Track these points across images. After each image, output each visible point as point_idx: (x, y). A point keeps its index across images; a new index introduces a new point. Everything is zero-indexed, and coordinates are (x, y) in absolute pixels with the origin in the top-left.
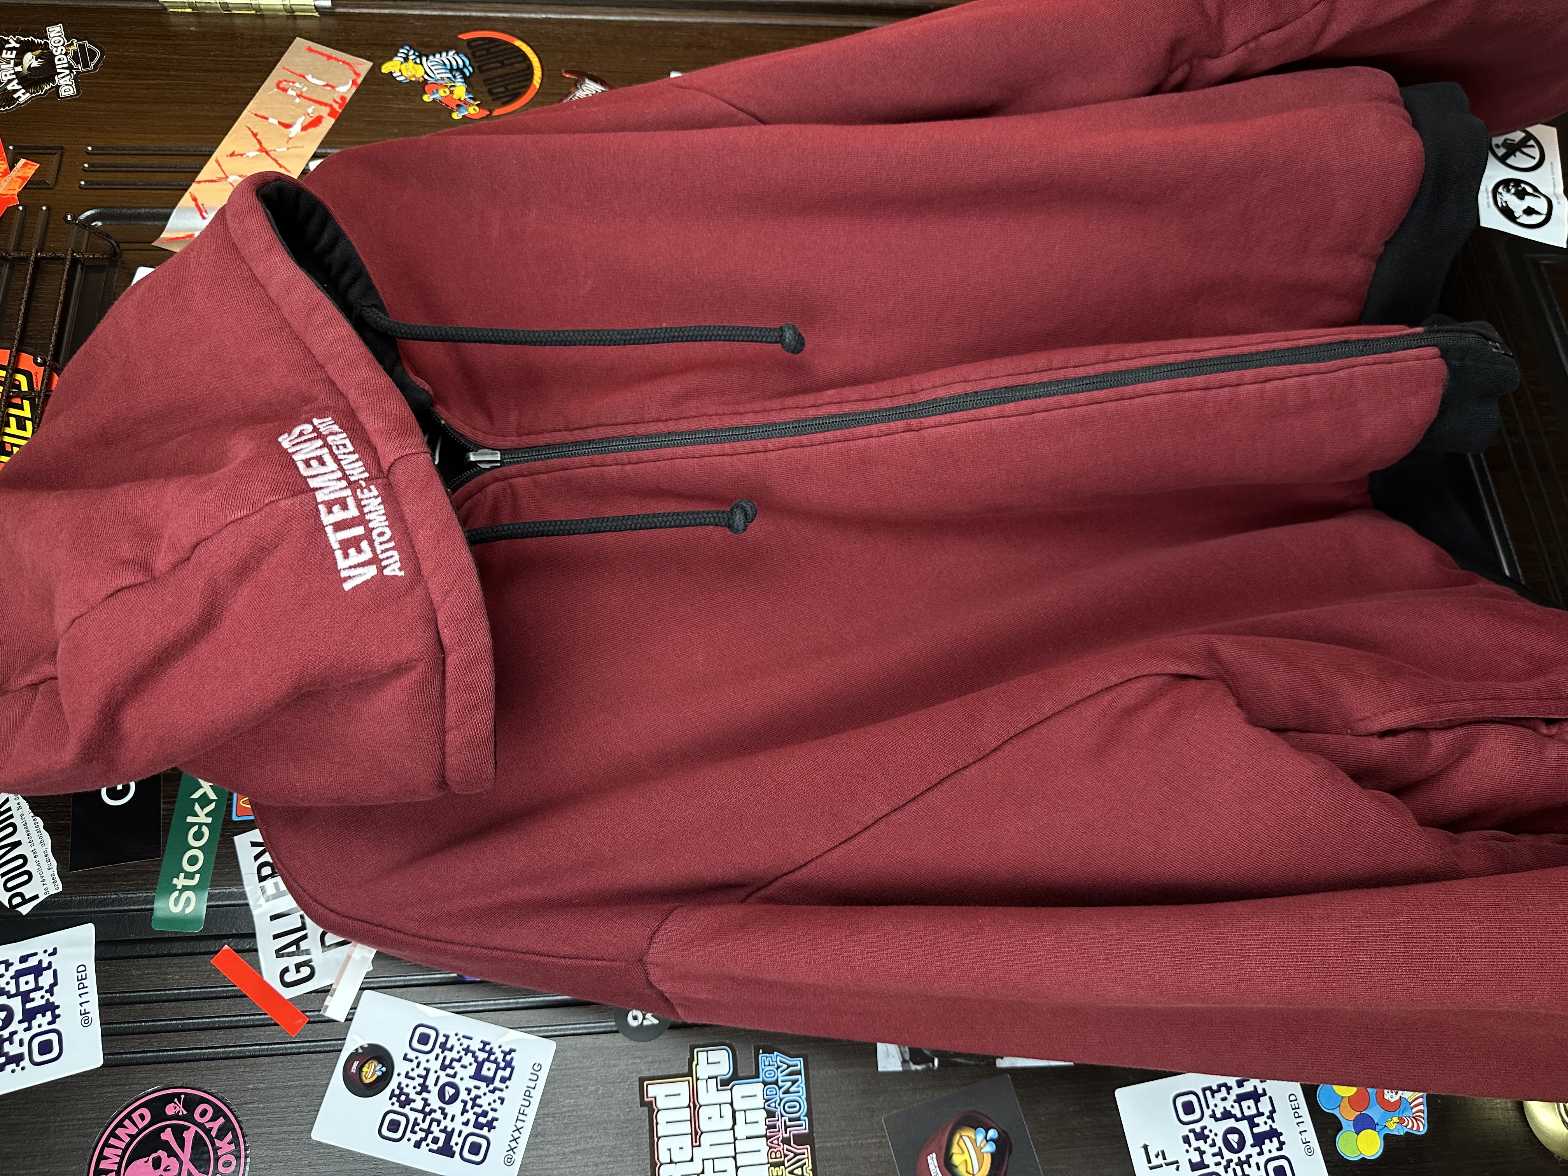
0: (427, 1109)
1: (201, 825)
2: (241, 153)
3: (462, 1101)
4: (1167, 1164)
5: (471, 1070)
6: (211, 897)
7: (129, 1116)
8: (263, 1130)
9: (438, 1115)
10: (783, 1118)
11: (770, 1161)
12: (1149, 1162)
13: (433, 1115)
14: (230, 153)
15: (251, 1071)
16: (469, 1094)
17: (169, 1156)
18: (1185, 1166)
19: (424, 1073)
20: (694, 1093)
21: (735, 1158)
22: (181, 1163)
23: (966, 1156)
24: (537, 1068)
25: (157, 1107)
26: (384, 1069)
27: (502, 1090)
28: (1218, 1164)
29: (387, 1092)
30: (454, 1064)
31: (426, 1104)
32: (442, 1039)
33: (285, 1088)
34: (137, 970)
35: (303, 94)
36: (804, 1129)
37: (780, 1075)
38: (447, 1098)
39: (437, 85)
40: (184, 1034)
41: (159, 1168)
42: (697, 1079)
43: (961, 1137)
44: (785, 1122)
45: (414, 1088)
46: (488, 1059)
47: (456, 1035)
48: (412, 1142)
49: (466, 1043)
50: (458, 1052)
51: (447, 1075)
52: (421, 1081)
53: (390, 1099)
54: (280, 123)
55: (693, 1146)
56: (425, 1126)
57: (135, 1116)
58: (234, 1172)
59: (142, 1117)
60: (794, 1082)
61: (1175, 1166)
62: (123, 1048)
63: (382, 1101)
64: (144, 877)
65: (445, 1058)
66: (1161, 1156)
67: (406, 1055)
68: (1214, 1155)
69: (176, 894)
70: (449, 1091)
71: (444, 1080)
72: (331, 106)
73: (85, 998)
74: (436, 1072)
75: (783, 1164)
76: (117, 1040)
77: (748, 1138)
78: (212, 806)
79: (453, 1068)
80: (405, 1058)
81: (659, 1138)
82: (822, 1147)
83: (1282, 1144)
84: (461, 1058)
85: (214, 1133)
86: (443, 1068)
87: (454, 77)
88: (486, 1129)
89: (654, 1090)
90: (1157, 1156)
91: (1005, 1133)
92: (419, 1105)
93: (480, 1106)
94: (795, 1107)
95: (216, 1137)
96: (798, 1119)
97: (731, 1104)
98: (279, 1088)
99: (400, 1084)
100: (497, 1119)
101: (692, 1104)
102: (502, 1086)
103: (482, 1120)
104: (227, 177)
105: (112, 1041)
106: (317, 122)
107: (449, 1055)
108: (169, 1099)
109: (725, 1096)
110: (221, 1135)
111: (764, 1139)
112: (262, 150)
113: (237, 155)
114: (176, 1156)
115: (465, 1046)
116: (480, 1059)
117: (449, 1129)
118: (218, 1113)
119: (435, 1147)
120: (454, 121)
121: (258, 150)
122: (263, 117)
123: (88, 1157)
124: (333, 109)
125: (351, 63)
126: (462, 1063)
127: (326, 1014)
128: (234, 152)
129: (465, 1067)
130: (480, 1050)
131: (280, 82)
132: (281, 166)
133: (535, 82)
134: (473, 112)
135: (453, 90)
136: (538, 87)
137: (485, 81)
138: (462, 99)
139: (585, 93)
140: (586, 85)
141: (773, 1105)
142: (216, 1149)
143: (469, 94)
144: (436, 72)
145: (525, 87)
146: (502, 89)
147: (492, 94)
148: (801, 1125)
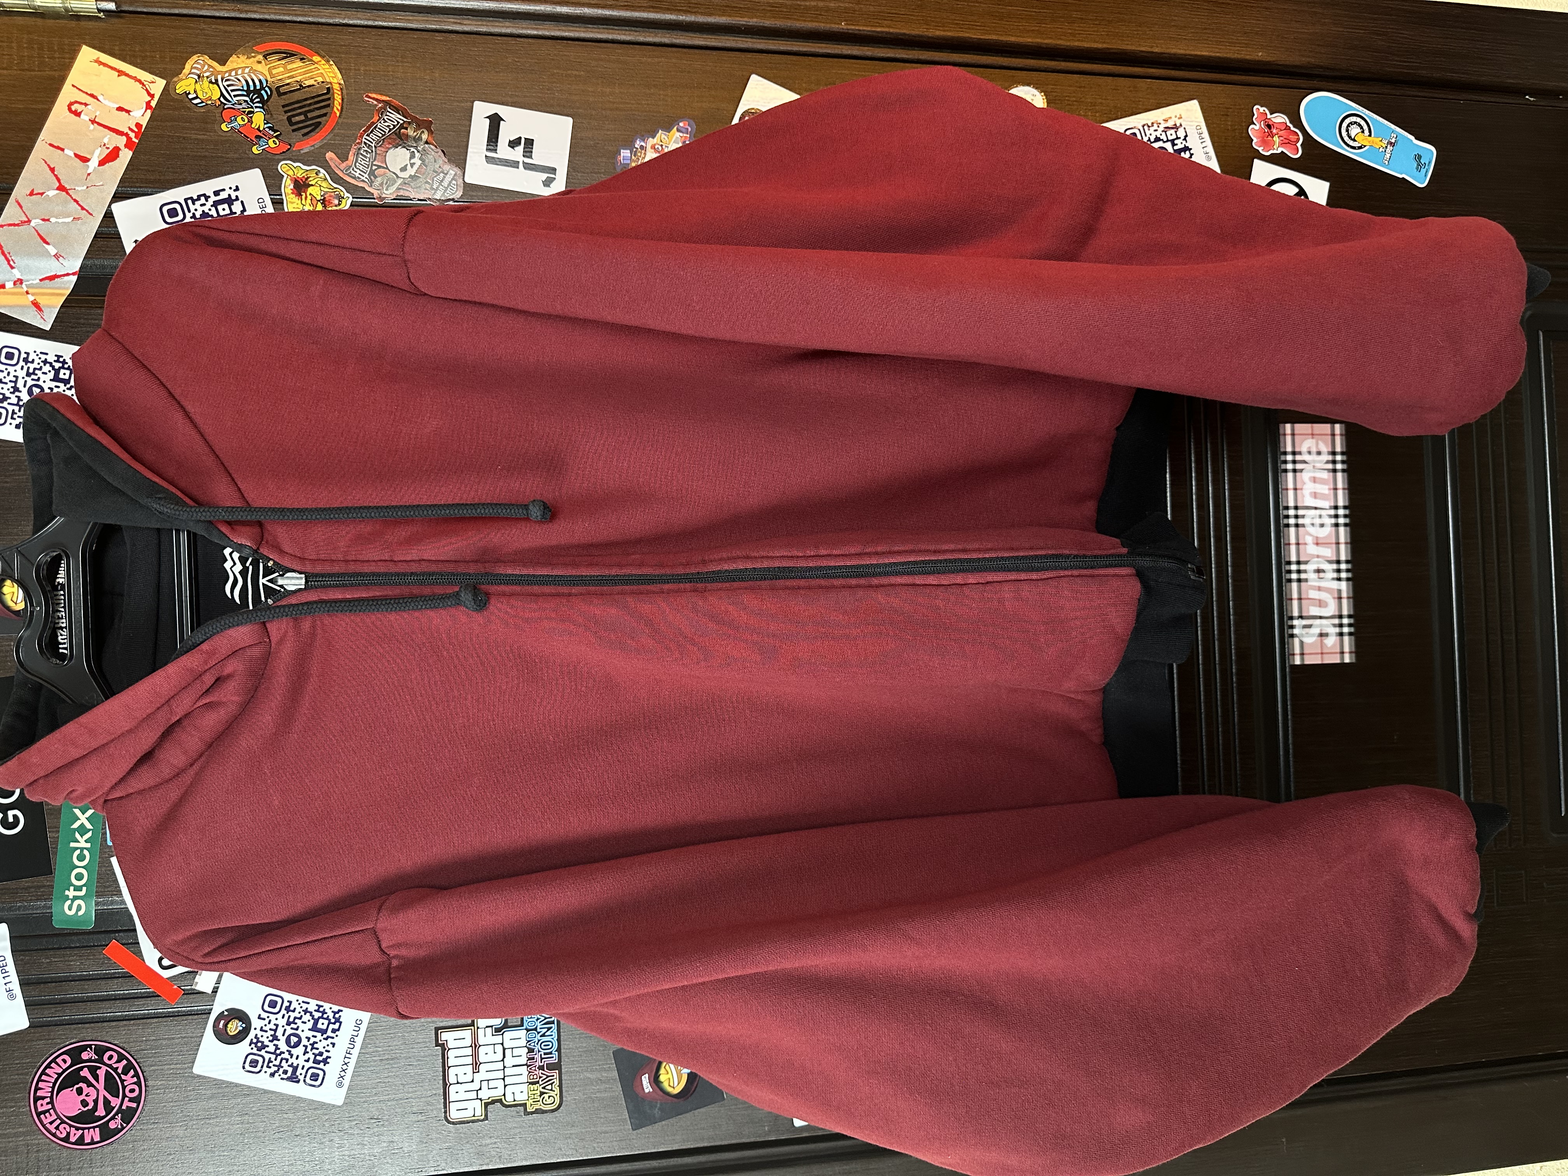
0: (278, 1052)
1: (82, 849)
2: (41, 191)
3: (304, 1046)
5: (310, 1025)
6: (97, 904)
7: (54, 1061)
8: (156, 1068)
9: (286, 1055)
10: (540, 1053)
11: (529, 1081)
13: (283, 1056)
14: (28, 193)
15: (143, 1029)
16: (308, 1041)
17: (88, 1086)
19: (274, 1027)
20: (475, 1037)
22: (98, 1091)
23: (670, 1075)
24: (358, 1026)
25: (75, 1054)
26: (244, 1025)
27: (333, 1038)
29: (247, 1041)
30: (296, 1021)
31: (277, 1048)
32: (286, 1004)
33: (169, 1039)
34: (46, 958)
35: (97, 120)
36: (555, 1060)
37: (539, 1024)
38: (292, 1044)
39: (235, 112)
40: (89, 1004)
41: (82, 1094)
42: (478, 1028)
43: (667, 1064)
44: (541, 1055)
45: (268, 1037)
46: (322, 1017)
47: (297, 1001)
48: (268, 1074)
49: (305, 1006)
50: (300, 1013)
51: (292, 1028)
52: (273, 1033)
53: (250, 1045)
54: (76, 155)
55: (474, 1073)
56: (277, 1063)
57: (59, 1060)
58: (138, 1096)
59: (65, 1061)
60: (549, 1029)
62: (43, 1014)
63: (244, 1047)
64: (42, 890)
65: (289, 1017)
67: (260, 1015)
69: (69, 902)
70: (294, 1040)
71: (289, 1031)
72: (127, 135)
73: (7, 980)
74: (283, 1026)
75: (538, 1082)
76: (38, 1009)
77: (513, 1066)
78: (89, 834)
79: (296, 1024)
81: (449, 1067)
82: (567, 1071)
84: (302, 1016)
85: (120, 1071)
86: (289, 1024)
87: (252, 100)
88: (322, 1064)
89: (445, 1036)
92: (272, 1048)
93: (317, 1049)
94: (548, 1045)
95: (122, 1073)
96: (551, 1053)
97: (502, 1044)
98: (165, 1039)
99: (256, 1035)
100: (330, 1057)
101: (473, 1045)
102: (333, 1035)
103: (318, 1058)
104: (29, 221)
105: (34, 1009)
106: (113, 155)
107: (293, 1015)
108: (84, 1048)
109: (498, 1039)
110: (125, 1073)
111: (526, 1067)
112: (61, 188)
113: (37, 194)
114: (94, 1086)
115: (304, 1008)
116: (316, 1017)
117: (295, 1065)
118: (121, 1058)
119: (285, 1076)
120: (254, 156)
121: (58, 189)
122: (58, 148)
123: (28, 1088)
124: (129, 139)
125: (143, 80)
126: (303, 1019)
127: (196, 988)
128: (33, 190)
129: (305, 1023)
130: (315, 1011)
131: (71, 104)
132: (83, 208)
133: (335, 109)
134: (273, 146)
135: (251, 117)
136: (338, 115)
137: (283, 106)
138: (261, 129)
139: (386, 124)
140: (388, 114)
141: (533, 1044)
142: (122, 1081)
143: (268, 123)
144: (232, 94)
145: (325, 115)
146: (302, 117)
147: (291, 123)
148: (553, 1057)
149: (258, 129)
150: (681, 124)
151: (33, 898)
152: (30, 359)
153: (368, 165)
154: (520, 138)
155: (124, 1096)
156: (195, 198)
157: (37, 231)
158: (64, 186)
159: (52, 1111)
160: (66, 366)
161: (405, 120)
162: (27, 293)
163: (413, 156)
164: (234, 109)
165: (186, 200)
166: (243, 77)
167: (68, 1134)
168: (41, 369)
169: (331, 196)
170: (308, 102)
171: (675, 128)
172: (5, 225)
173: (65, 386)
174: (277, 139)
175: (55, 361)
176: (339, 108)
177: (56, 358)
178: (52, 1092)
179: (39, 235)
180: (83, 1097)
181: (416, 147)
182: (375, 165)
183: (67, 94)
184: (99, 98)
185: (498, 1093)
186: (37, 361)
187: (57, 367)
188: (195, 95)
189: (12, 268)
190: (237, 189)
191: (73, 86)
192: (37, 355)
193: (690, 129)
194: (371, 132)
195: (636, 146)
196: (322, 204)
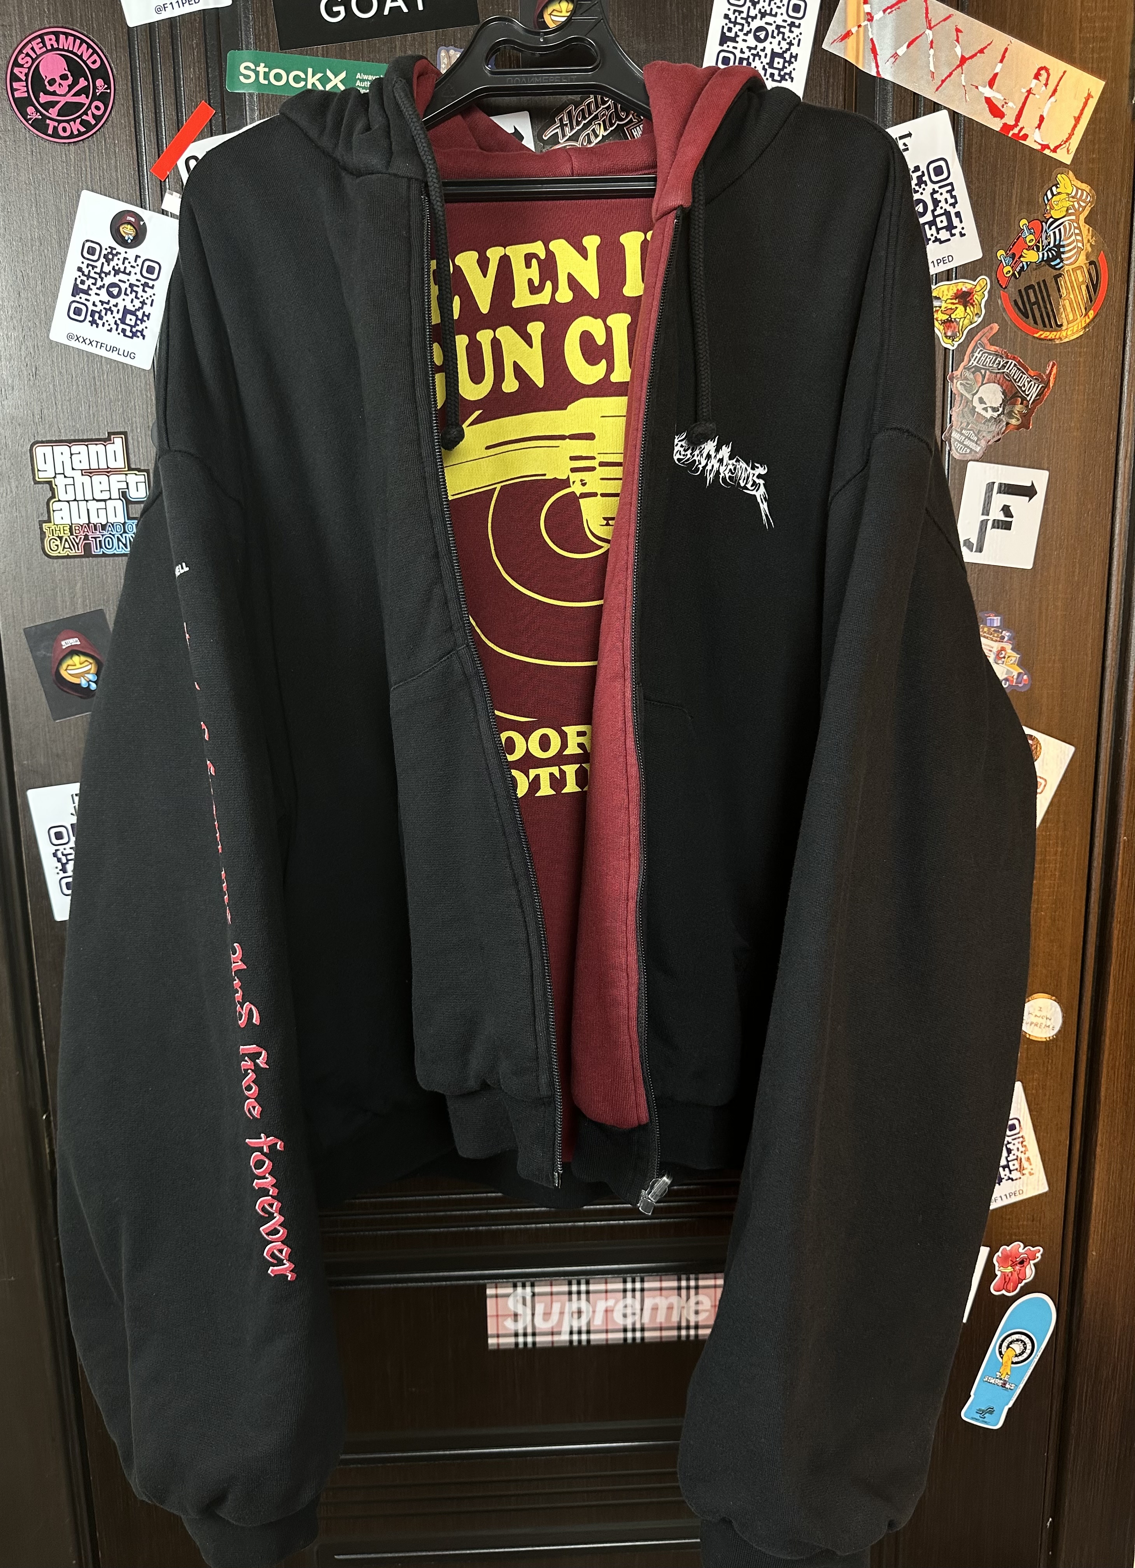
0: (103, 275)
1: (306, 80)
2: (960, 40)
3: (109, 301)
5: (130, 307)
6: (251, 95)
7: (95, 52)
8: (88, 154)
9: (99, 283)
10: (101, 536)
11: (73, 526)
13: (99, 280)
14: (958, 27)
15: (126, 141)
16: (114, 305)
17: (69, 86)
19: (127, 271)
20: (117, 471)
21: (75, 500)
22: (65, 95)
23: (78, 666)
24: (131, 355)
25: (101, 73)
26: (130, 241)
27: (117, 330)
29: (114, 245)
30: (134, 294)
31: (107, 274)
32: (151, 283)
33: (116, 167)
34: (197, 44)
35: (1031, 95)
36: (95, 551)
37: (130, 535)
38: (111, 289)
39: (1038, 233)
40: (151, 86)
41: (61, 79)
42: (126, 474)
43: (91, 663)
44: (99, 537)
45: (117, 265)
46: (137, 319)
47: (154, 294)
48: (81, 265)
49: (149, 302)
50: (142, 297)
51: (126, 289)
52: (122, 270)
53: (110, 247)
54: (996, 75)
55: (82, 470)
56: (92, 274)
57: (95, 57)
58: (59, 135)
59: (94, 62)
60: (125, 545)
62: (141, 40)
63: (108, 241)
64: (265, 40)
65: (138, 286)
67: (140, 257)
69: (253, 67)
70: (115, 291)
71: (123, 286)
72: (1016, 125)
74: (128, 280)
75: (72, 534)
76: (146, 35)
77: (88, 510)
79: (131, 293)
80: (137, 257)
81: (87, 445)
82: (83, 563)
84: (139, 299)
85: (84, 117)
86: (131, 286)
87: (1050, 250)
88: (91, 319)
89: (118, 441)
91: (93, 696)
92: (106, 269)
93: (106, 314)
94: (109, 545)
95: (82, 119)
96: (101, 547)
97: (110, 499)
98: (116, 163)
99: (120, 254)
100: (97, 327)
101: (109, 470)
102: (120, 330)
103: (97, 315)
104: (930, 28)
105: (146, 32)
106: (996, 112)
107: (140, 290)
108: (107, 81)
109: (115, 495)
110: (84, 123)
111: (87, 522)
112: (963, 60)
113: (957, 36)
114: (69, 91)
115: (146, 301)
116: (138, 313)
117: (90, 292)
118: (97, 118)
119: (78, 282)
120: (995, 251)
121: (963, 56)
122: (1003, 57)
123: (67, 26)
124: (1012, 127)
125: (1071, 141)
126: (135, 299)
127: (166, 194)
128: (961, 32)
129: (132, 302)
130: (144, 312)
131: (1047, 70)
132: (943, 81)
133: (1041, 333)
134: (1005, 271)
135: (1033, 249)
136: (1036, 335)
137: (1044, 281)
138: (1022, 259)
139: (1026, 384)
140: (1037, 385)
141: (110, 529)
142: (74, 120)
143: (1028, 266)
144: (1057, 230)
145: (1036, 323)
146: (1033, 300)
147: (1027, 289)
148: (97, 549)
149: (1021, 256)
150: (1025, 677)
151: (257, 31)
152: (793, 29)
153: (985, 366)
154: (1012, 517)
155: (59, 122)
156: (954, 193)
157: (920, 36)
158: (965, 62)
159: (44, 49)
160: (787, 65)
161: (1030, 402)
162: (859, 26)
163: (995, 410)
164: (1042, 232)
165: (951, 184)
166: (1073, 242)
167: (22, 66)
168: (784, 39)
169: (955, 328)
170: (1048, 306)
171: (1021, 671)
172: (926, 4)
173: (767, 64)
174: (1012, 275)
175: (791, 53)
176: (1042, 337)
177: (794, 54)
178: (63, 50)
179: (917, 38)
180: (58, 80)
181: (1003, 413)
182: (985, 372)
183: (1056, 65)
184: (1053, 99)
185: (61, 494)
186: (792, 36)
187: (785, 55)
188: (1055, 193)
189: (884, 11)
190: (962, 235)
191: (1065, 72)
192: (797, 36)
193: (1020, 685)
194: (1018, 368)
195: (1004, 632)
196: (947, 319)
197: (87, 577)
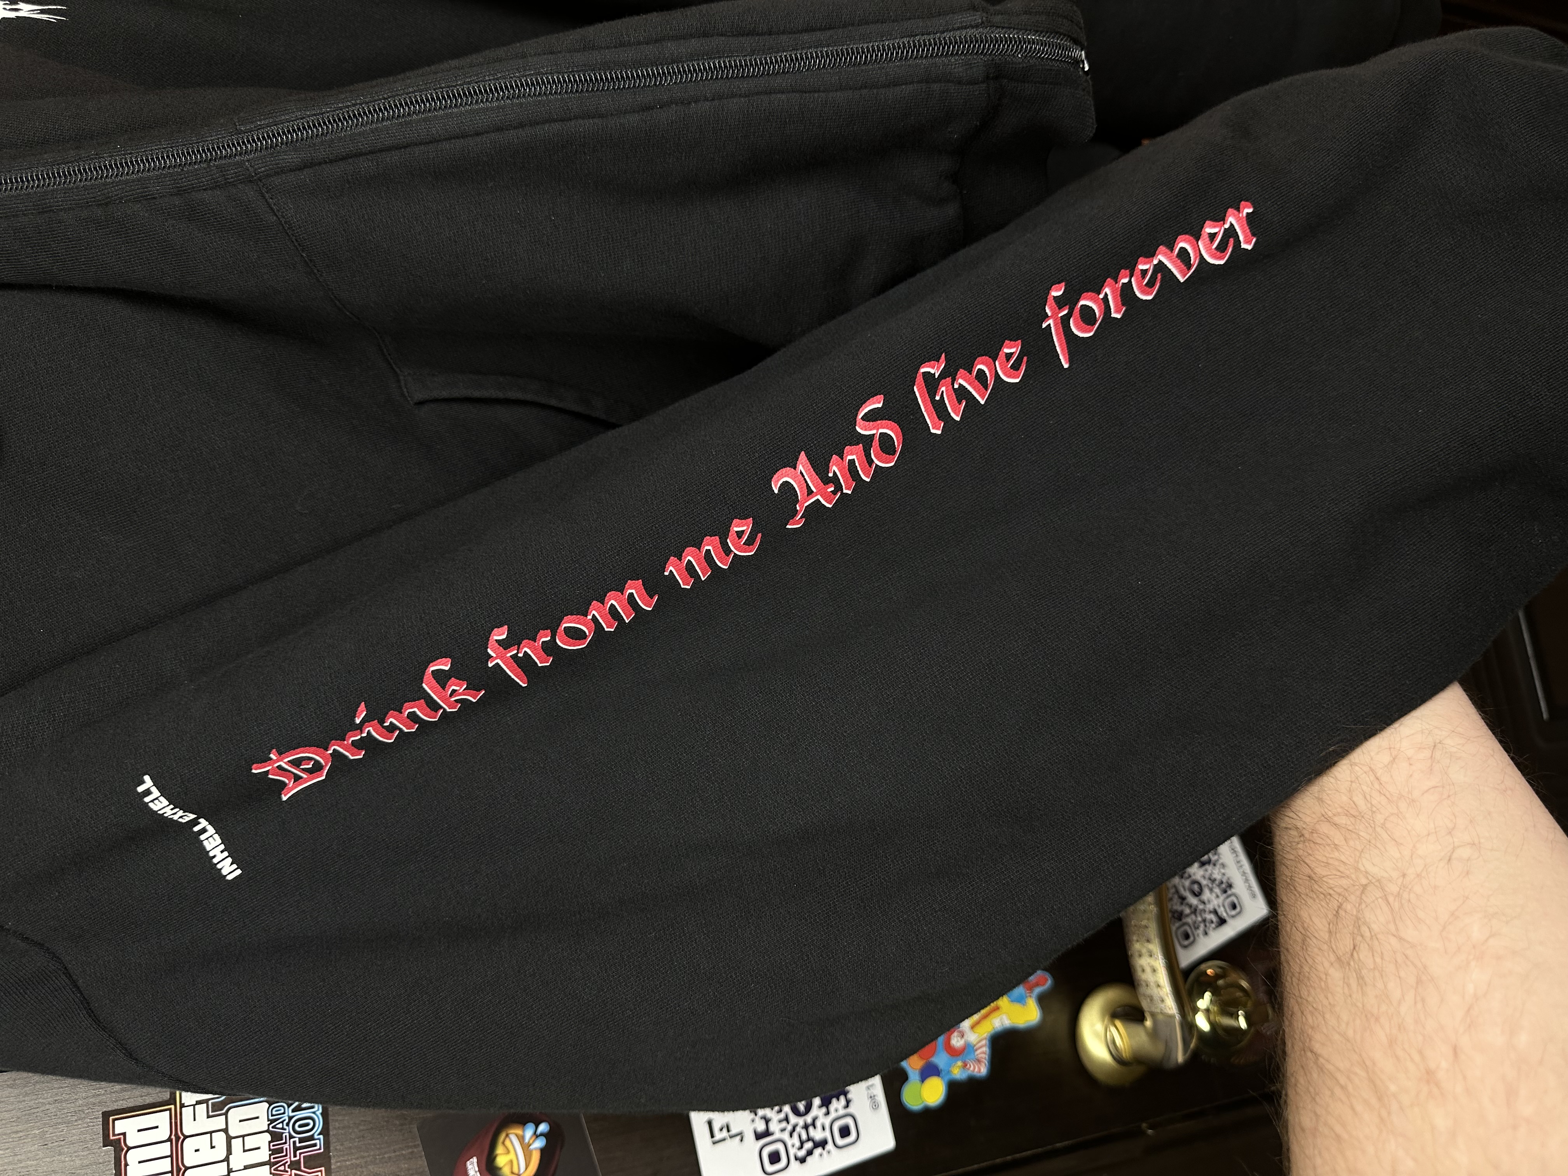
4: (731, 1137)
10: (292, 1140)
12: (712, 1136)
18: (750, 1136)
20: (176, 1124)
23: (512, 1156)
28: (783, 1130)
36: (318, 1150)
42: (182, 1106)
44: (294, 1143)
61: (739, 1138)
66: (725, 1130)
68: (780, 1121)
77: (245, 1167)
82: (339, 1167)
83: (848, 1102)
89: (121, 1126)
90: (721, 1130)
91: (558, 1126)
96: (312, 1138)
97: (226, 1131)
101: (173, 1137)
109: (218, 1122)
111: (268, 1167)
141: (280, 1126)
148: (315, 1145)
197: (363, 1157)
